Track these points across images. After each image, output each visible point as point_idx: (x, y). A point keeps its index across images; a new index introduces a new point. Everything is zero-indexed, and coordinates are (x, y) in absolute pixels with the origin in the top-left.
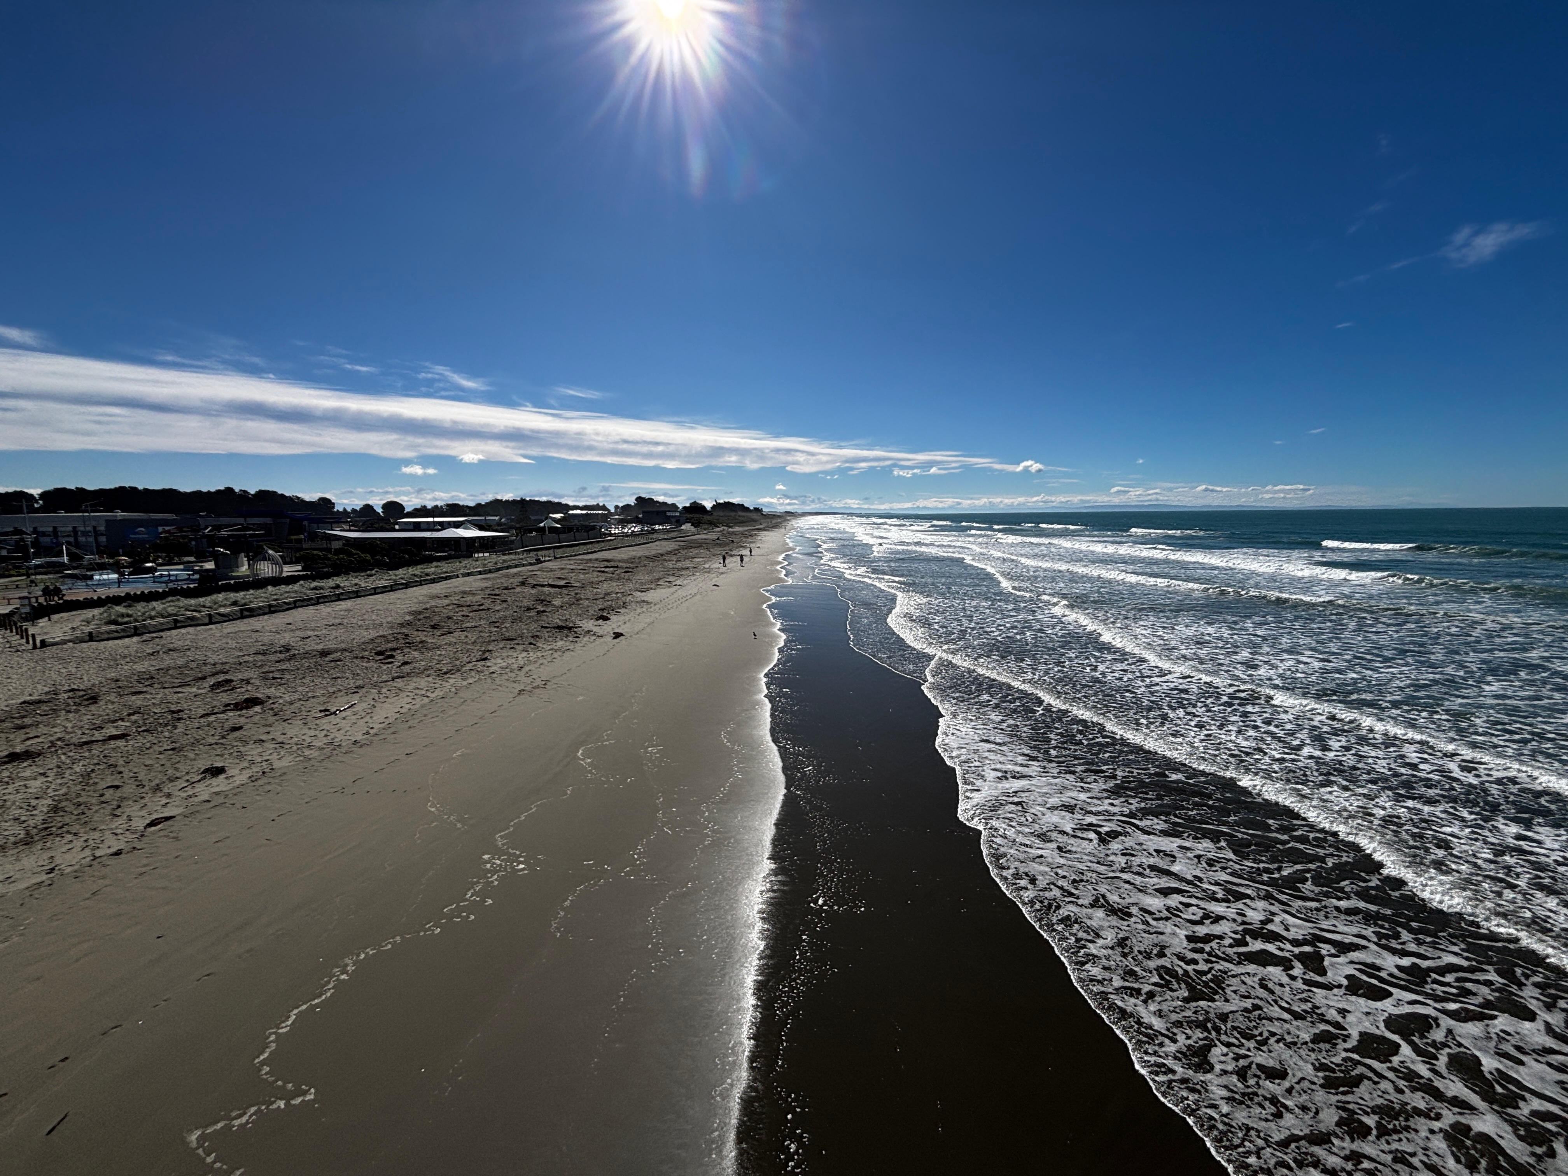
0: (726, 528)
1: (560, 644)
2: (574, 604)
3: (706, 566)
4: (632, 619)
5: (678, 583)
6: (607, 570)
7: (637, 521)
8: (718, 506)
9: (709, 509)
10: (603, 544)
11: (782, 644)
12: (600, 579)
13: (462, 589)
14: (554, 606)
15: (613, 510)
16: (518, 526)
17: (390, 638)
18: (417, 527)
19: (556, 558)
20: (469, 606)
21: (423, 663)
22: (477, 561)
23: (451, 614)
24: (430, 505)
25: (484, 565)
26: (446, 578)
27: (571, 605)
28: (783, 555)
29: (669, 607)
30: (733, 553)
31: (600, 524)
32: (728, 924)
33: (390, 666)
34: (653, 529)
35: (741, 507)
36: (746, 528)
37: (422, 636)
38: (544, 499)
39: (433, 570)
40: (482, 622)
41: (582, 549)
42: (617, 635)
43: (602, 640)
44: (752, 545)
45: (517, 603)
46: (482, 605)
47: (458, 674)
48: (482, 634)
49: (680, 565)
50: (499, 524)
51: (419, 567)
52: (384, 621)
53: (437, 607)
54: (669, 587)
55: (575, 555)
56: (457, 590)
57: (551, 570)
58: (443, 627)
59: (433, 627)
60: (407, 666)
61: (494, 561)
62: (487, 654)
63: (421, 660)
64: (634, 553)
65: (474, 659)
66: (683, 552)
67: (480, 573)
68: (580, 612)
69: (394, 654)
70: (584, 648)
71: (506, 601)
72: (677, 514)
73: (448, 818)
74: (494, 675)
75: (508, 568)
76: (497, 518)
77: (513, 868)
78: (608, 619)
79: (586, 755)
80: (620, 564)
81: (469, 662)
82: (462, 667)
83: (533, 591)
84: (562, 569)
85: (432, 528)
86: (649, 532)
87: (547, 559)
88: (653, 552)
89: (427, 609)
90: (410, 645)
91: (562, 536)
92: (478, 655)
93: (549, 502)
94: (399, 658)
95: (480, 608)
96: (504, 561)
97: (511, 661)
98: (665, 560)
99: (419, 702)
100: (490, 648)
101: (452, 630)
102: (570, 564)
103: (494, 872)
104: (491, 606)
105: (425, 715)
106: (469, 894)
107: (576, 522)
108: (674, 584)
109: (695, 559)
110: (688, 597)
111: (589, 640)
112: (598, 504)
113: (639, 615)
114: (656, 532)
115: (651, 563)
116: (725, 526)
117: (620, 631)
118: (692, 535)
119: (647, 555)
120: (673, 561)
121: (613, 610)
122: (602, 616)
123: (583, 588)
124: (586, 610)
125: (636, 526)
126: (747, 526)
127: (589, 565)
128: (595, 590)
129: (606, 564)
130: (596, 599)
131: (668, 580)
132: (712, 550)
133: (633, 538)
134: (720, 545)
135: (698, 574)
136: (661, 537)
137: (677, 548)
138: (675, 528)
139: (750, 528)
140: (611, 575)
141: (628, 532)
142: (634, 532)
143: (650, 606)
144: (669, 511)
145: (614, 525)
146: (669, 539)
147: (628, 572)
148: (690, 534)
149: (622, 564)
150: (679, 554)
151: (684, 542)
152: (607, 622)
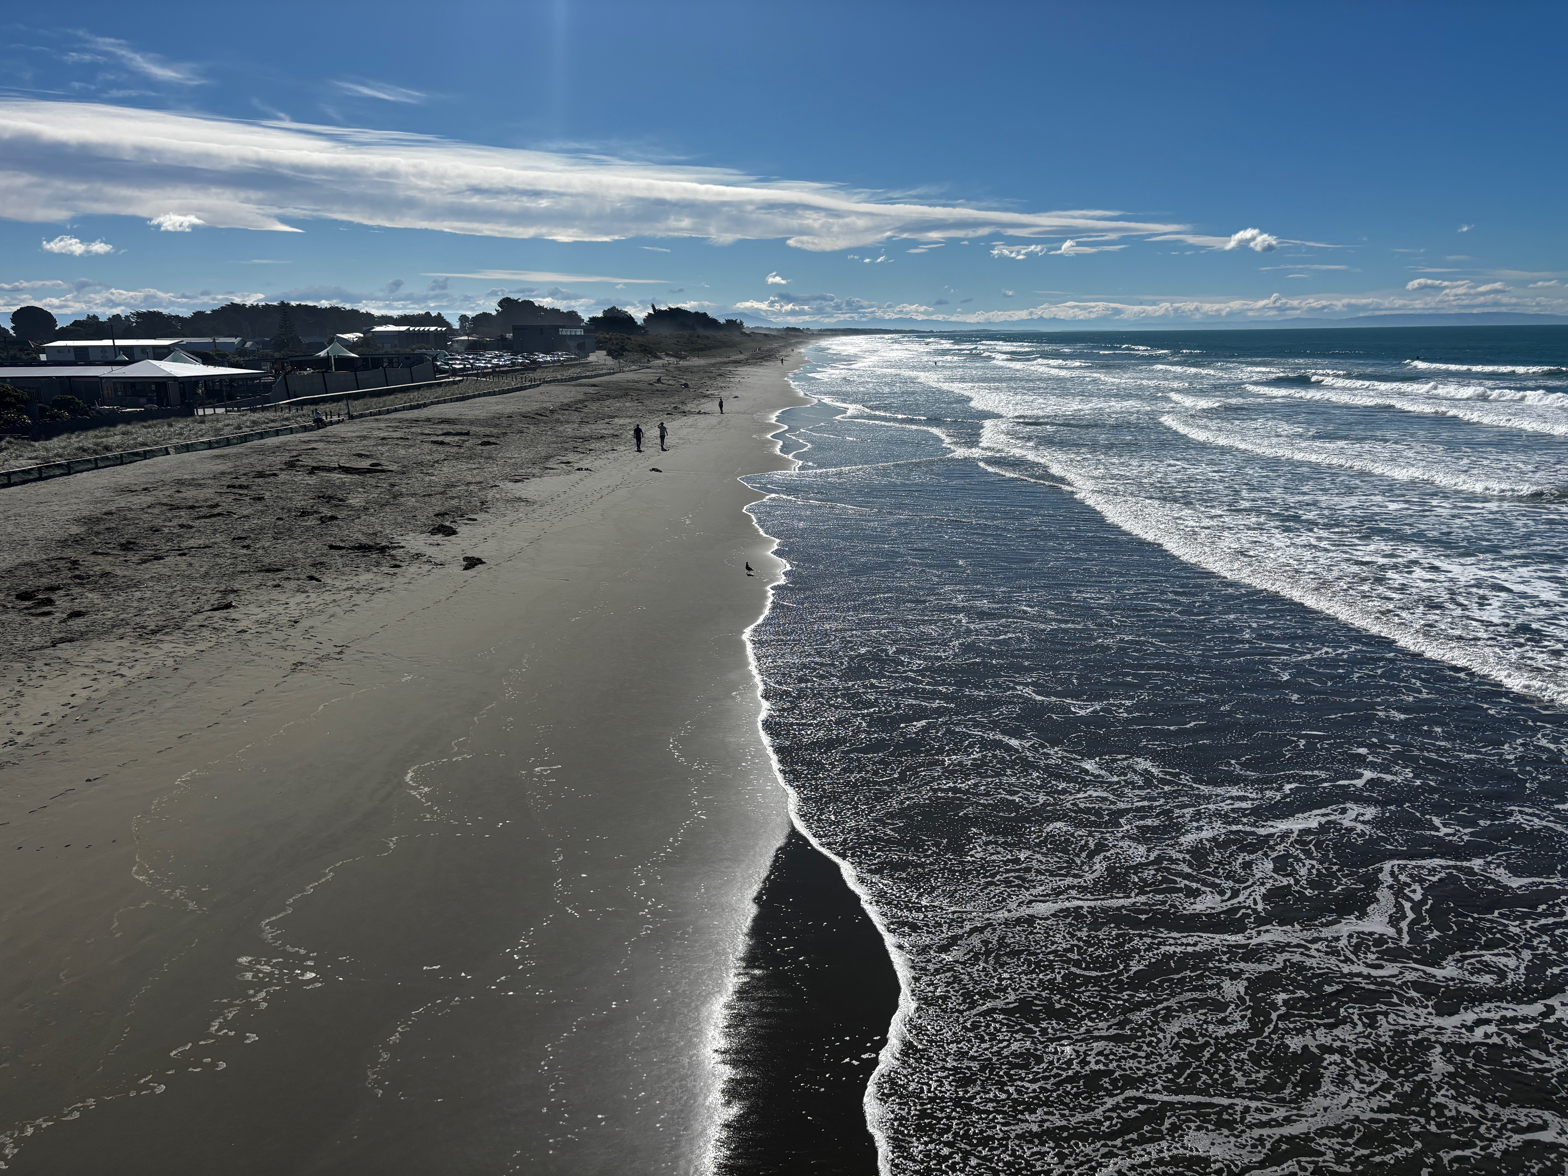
0: (672, 360)
1: (365, 577)
2: (387, 503)
4: (499, 532)
5: (584, 464)
6: (448, 439)
7: (502, 345)
8: (657, 316)
9: (640, 322)
10: (439, 391)
11: (781, 579)
12: (436, 456)
13: (177, 475)
14: (350, 507)
15: (456, 325)
16: (277, 355)
17: (44, 567)
18: (82, 357)
19: (351, 417)
20: (192, 507)
21: (110, 614)
22: (203, 422)
23: (158, 522)
24: (104, 314)
25: (217, 431)
26: (145, 455)
27: (382, 506)
29: (569, 510)
30: (686, 409)
31: (433, 352)
32: (683, 1072)
33: (46, 619)
34: (534, 362)
35: (701, 319)
36: (713, 361)
37: (104, 564)
38: (325, 304)
39: (118, 438)
40: (219, 538)
41: (400, 400)
42: (472, 563)
43: (442, 571)
44: (723, 394)
45: (282, 503)
46: (217, 505)
47: (178, 634)
48: (219, 561)
49: (586, 430)
50: (241, 351)
51: (91, 433)
52: (30, 536)
53: (130, 509)
54: (569, 473)
55: (388, 412)
56: (167, 477)
57: (344, 441)
58: (144, 547)
59: (127, 547)
60: (79, 621)
61: (235, 422)
62: (231, 597)
63: (105, 609)
64: (499, 408)
65: (207, 607)
66: (594, 406)
67: (210, 445)
68: (400, 519)
69: (54, 597)
70: (411, 587)
71: (260, 499)
72: (580, 332)
73: (170, 894)
74: (246, 636)
75: (262, 436)
76: (235, 341)
77: (294, 978)
78: (454, 532)
79: (422, 778)
80: (473, 429)
81: (198, 612)
82: (185, 620)
83: (312, 480)
84: (364, 438)
85: (111, 358)
86: (526, 368)
87: (335, 418)
88: (535, 406)
89: (110, 513)
90: (82, 580)
91: (363, 375)
92: (215, 599)
93: (334, 310)
94: (62, 603)
95: (212, 512)
96: (254, 423)
97: (275, 609)
98: (558, 421)
99: (105, 685)
100: (237, 586)
101: (160, 553)
102: (377, 428)
103: (259, 985)
104: (235, 508)
105: (119, 710)
106: (215, 1025)
107: (388, 348)
108: (576, 466)
109: (616, 420)
110: (606, 492)
111: (419, 571)
112: (428, 314)
113: (511, 525)
114: (540, 367)
115: (532, 427)
116: (672, 356)
117: (476, 555)
118: (610, 374)
119: (524, 410)
120: (574, 422)
121: (462, 516)
122: (442, 526)
123: (404, 473)
124: (410, 515)
125: (501, 356)
126: (714, 356)
127: (413, 430)
128: (427, 478)
129: (447, 427)
130: (429, 495)
131: (564, 459)
132: (647, 402)
133: (496, 379)
134: (663, 392)
135: (622, 448)
136: (549, 376)
137: (581, 397)
138: (575, 359)
139: (719, 360)
140: (455, 449)
141: (486, 368)
142: (498, 366)
143: (531, 508)
144: (564, 327)
145: (459, 354)
146: (565, 380)
147: (488, 443)
148: (604, 371)
149: (478, 429)
150: (586, 410)
151: (595, 386)
152: (452, 537)
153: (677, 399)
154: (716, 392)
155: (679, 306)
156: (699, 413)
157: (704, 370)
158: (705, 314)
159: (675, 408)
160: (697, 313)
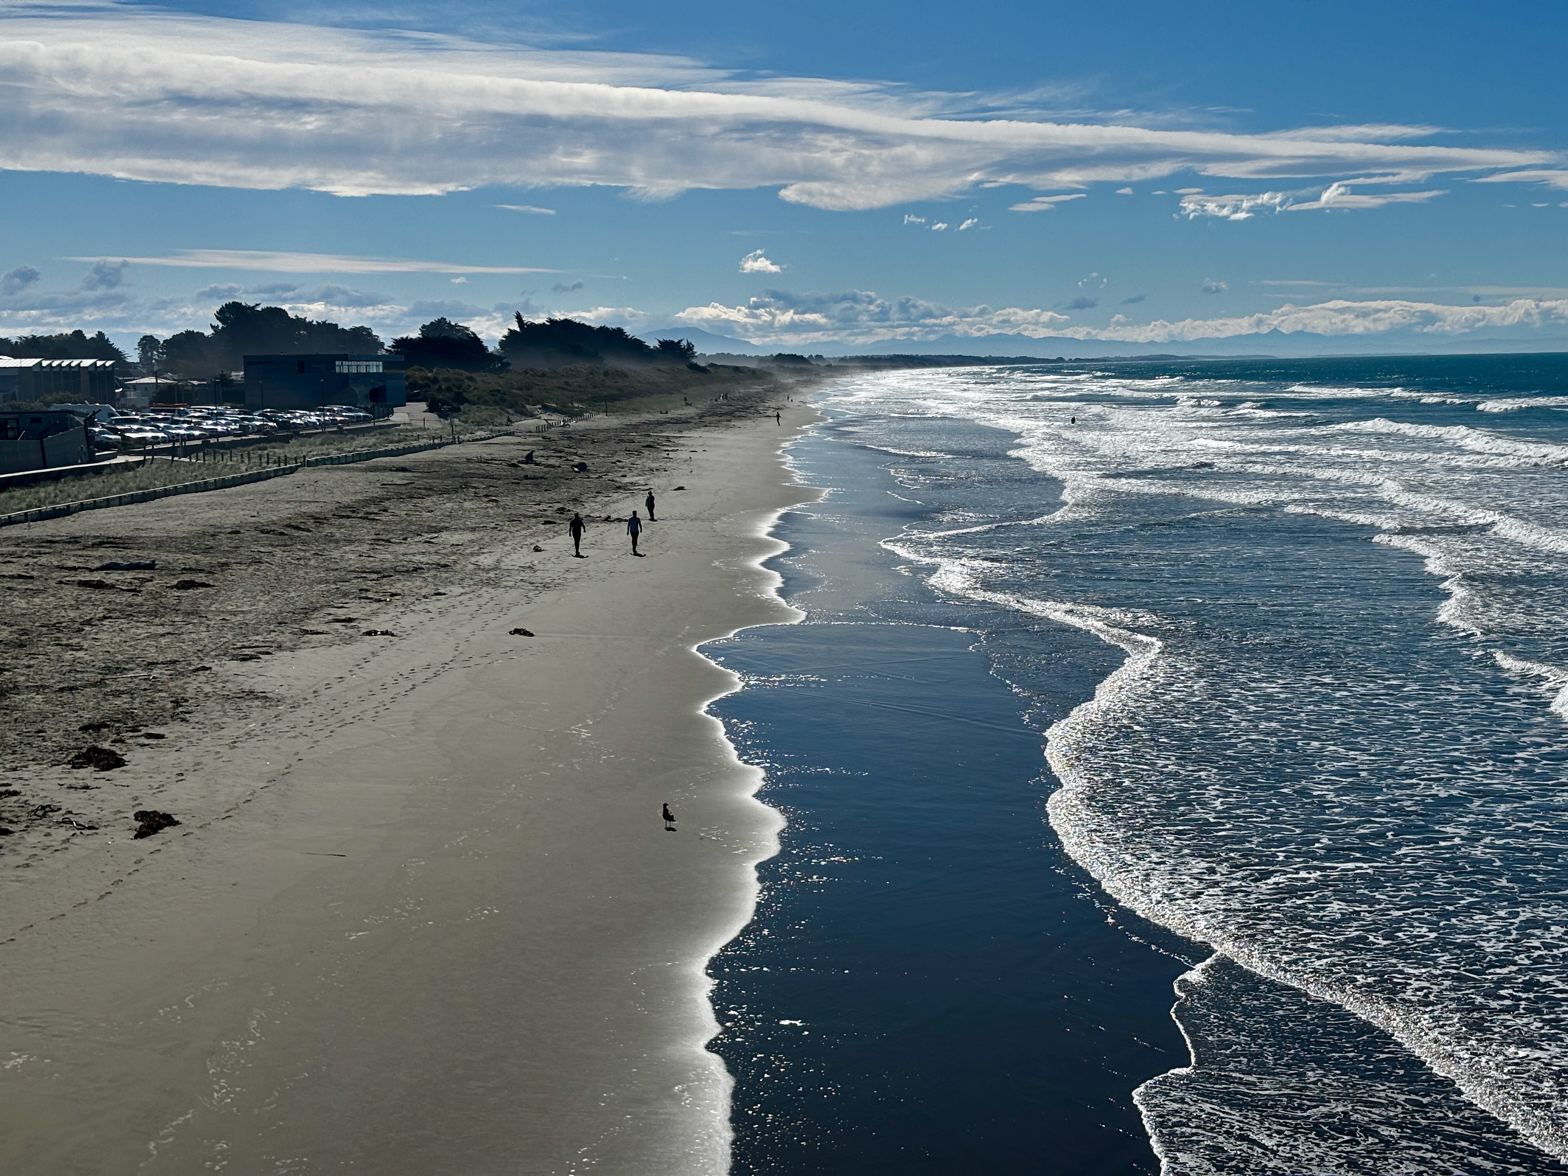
0: (556, 418)
3: (486, 560)
4: (208, 759)
5: (380, 623)
6: (112, 577)
7: (223, 393)
8: (526, 337)
9: (492, 347)
10: (97, 483)
11: (771, 848)
12: (88, 612)
15: (133, 356)
28: (774, 518)
29: (347, 714)
31: (87, 407)
34: (285, 425)
35: (614, 340)
36: (632, 419)
42: (152, 823)
43: (92, 841)
44: (655, 482)
49: (386, 557)
54: (348, 640)
64: (215, 516)
66: (402, 509)
68: (11, 737)
70: (29, 874)
72: (375, 368)
78: (119, 763)
80: (162, 557)
86: (269, 437)
88: (285, 511)
98: (330, 539)
108: (364, 626)
109: (445, 535)
110: (420, 677)
111: (47, 841)
112: (78, 334)
113: (233, 745)
114: (297, 435)
115: (278, 552)
116: (555, 411)
117: (161, 808)
118: (433, 447)
119: (264, 519)
120: (361, 541)
121: (135, 729)
122: (94, 749)
123: (22, 645)
124: (33, 729)
125: (221, 414)
126: (637, 411)
127: (43, 560)
128: (68, 656)
129: (111, 555)
130: (71, 689)
131: (341, 613)
132: (505, 500)
133: (209, 460)
134: (536, 481)
135: (456, 590)
136: (314, 452)
137: (376, 492)
138: (365, 419)
139: (646, 417)
140: (127, 597)
141: (191, 437)
142: (214, 433)
143: (273, 712)
144: (345, 358)
145: (138, 410)
146: (346, 460)
147: (191, 585)
148: (422, 442)
149: (171, 557)
150: (384, 517)
151: (403, 470)
152: (115, 773)
153: (563, 493)
154: (641, 480)
155: (570, 316)
156: (607, 519)
157: (619, 437)
158: (620, 331)
159: (561, 510)
160: (603, 330)
